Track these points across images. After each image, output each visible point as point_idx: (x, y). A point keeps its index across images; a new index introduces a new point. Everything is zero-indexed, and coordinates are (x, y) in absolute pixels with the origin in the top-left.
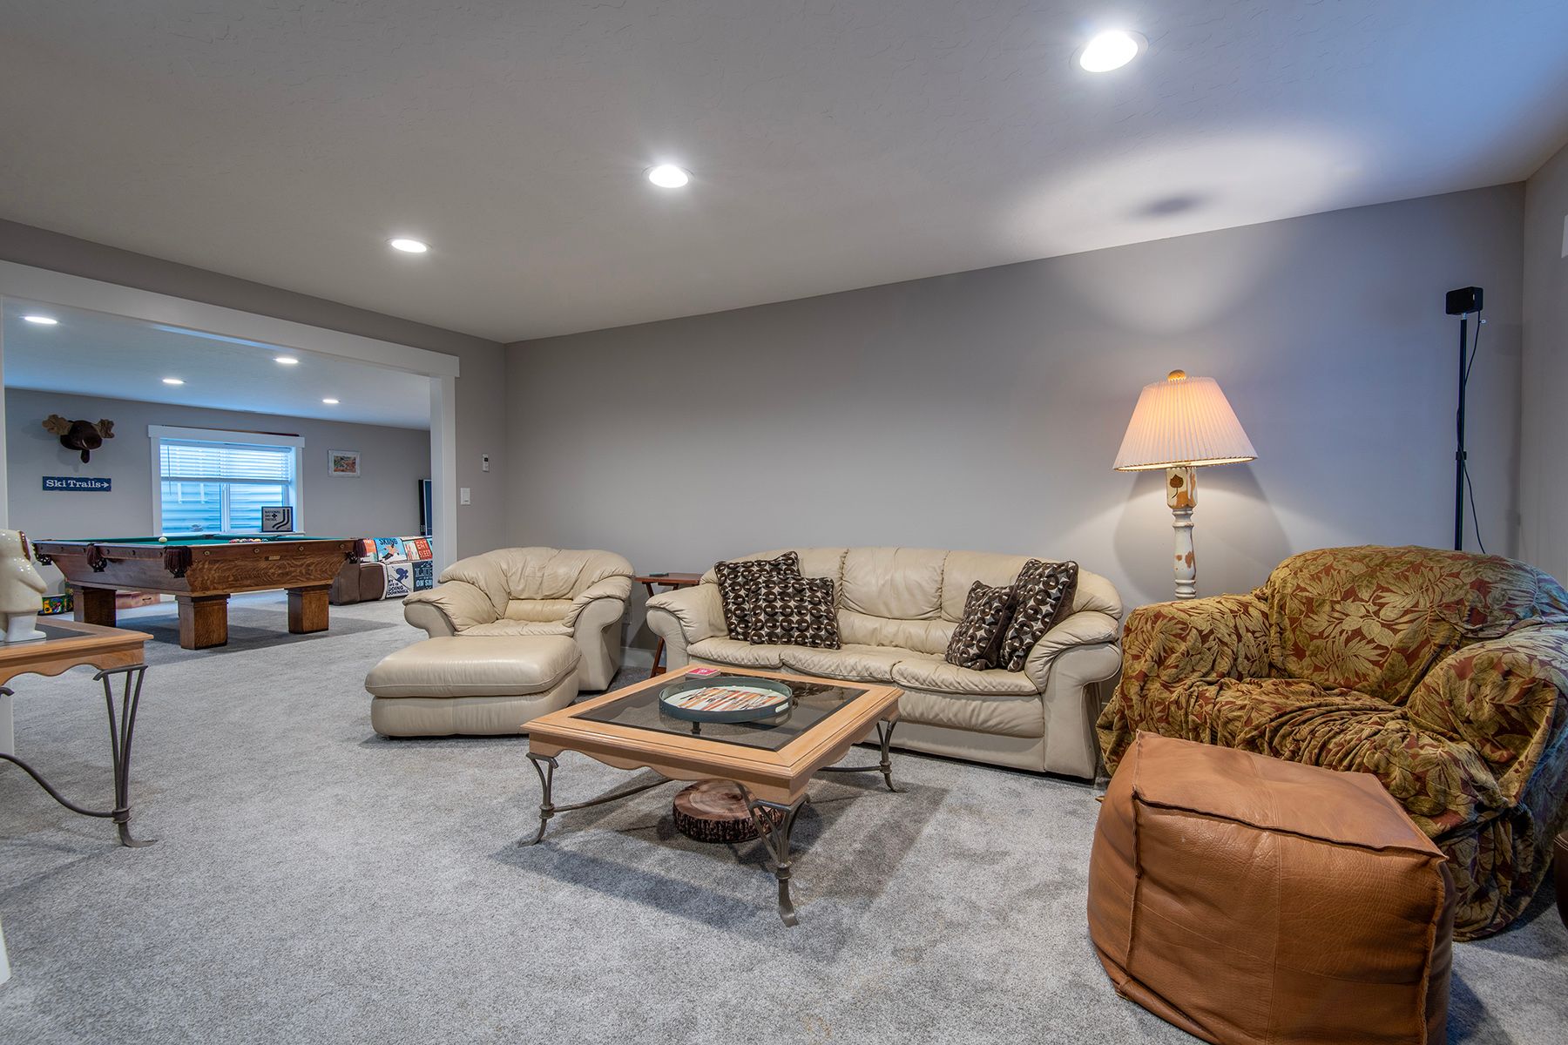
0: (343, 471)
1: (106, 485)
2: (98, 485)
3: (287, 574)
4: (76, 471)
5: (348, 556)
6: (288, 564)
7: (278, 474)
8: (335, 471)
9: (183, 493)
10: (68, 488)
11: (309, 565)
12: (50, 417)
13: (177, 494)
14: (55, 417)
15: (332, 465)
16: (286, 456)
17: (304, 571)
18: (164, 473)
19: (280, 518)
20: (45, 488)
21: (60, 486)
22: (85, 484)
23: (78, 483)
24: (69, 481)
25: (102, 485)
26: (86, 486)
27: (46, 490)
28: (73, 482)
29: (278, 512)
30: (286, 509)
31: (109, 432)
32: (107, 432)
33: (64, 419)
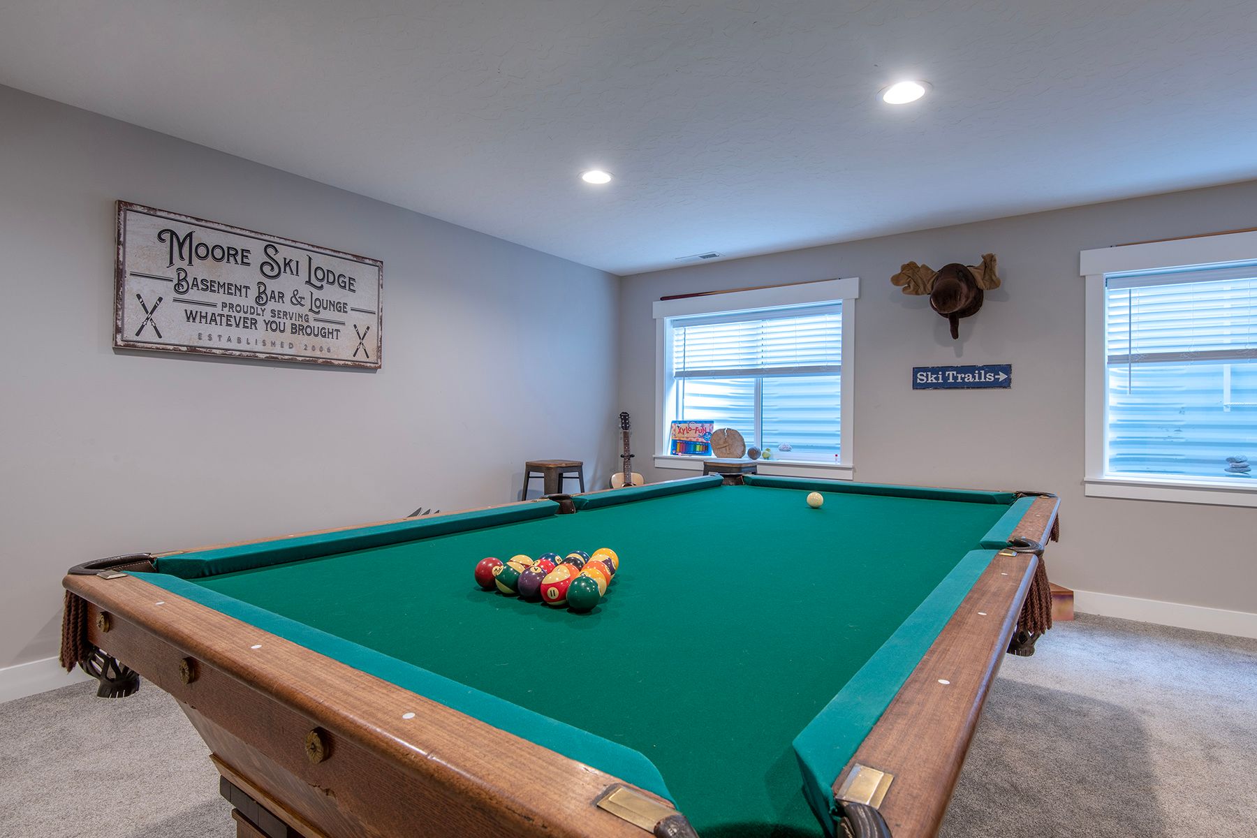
1: (1002, 377)
2: (990, 377)
4: (959, 355)
9: (1235, 391)
10: (946, 386)
12: (904, 267)
13: (1222, 391)
14: (910, 268)
18: (1113, 349)
20: (916, 386)
21: (934, 381)
22: (971, 375)
23: (959, 376)
24: (947, 373)
25: (996, 377)
26: (971, 380)
27: (917, 389)
28: (953, 374)
31: (993, 277)
32: (991, 277)
33: (927, 268)
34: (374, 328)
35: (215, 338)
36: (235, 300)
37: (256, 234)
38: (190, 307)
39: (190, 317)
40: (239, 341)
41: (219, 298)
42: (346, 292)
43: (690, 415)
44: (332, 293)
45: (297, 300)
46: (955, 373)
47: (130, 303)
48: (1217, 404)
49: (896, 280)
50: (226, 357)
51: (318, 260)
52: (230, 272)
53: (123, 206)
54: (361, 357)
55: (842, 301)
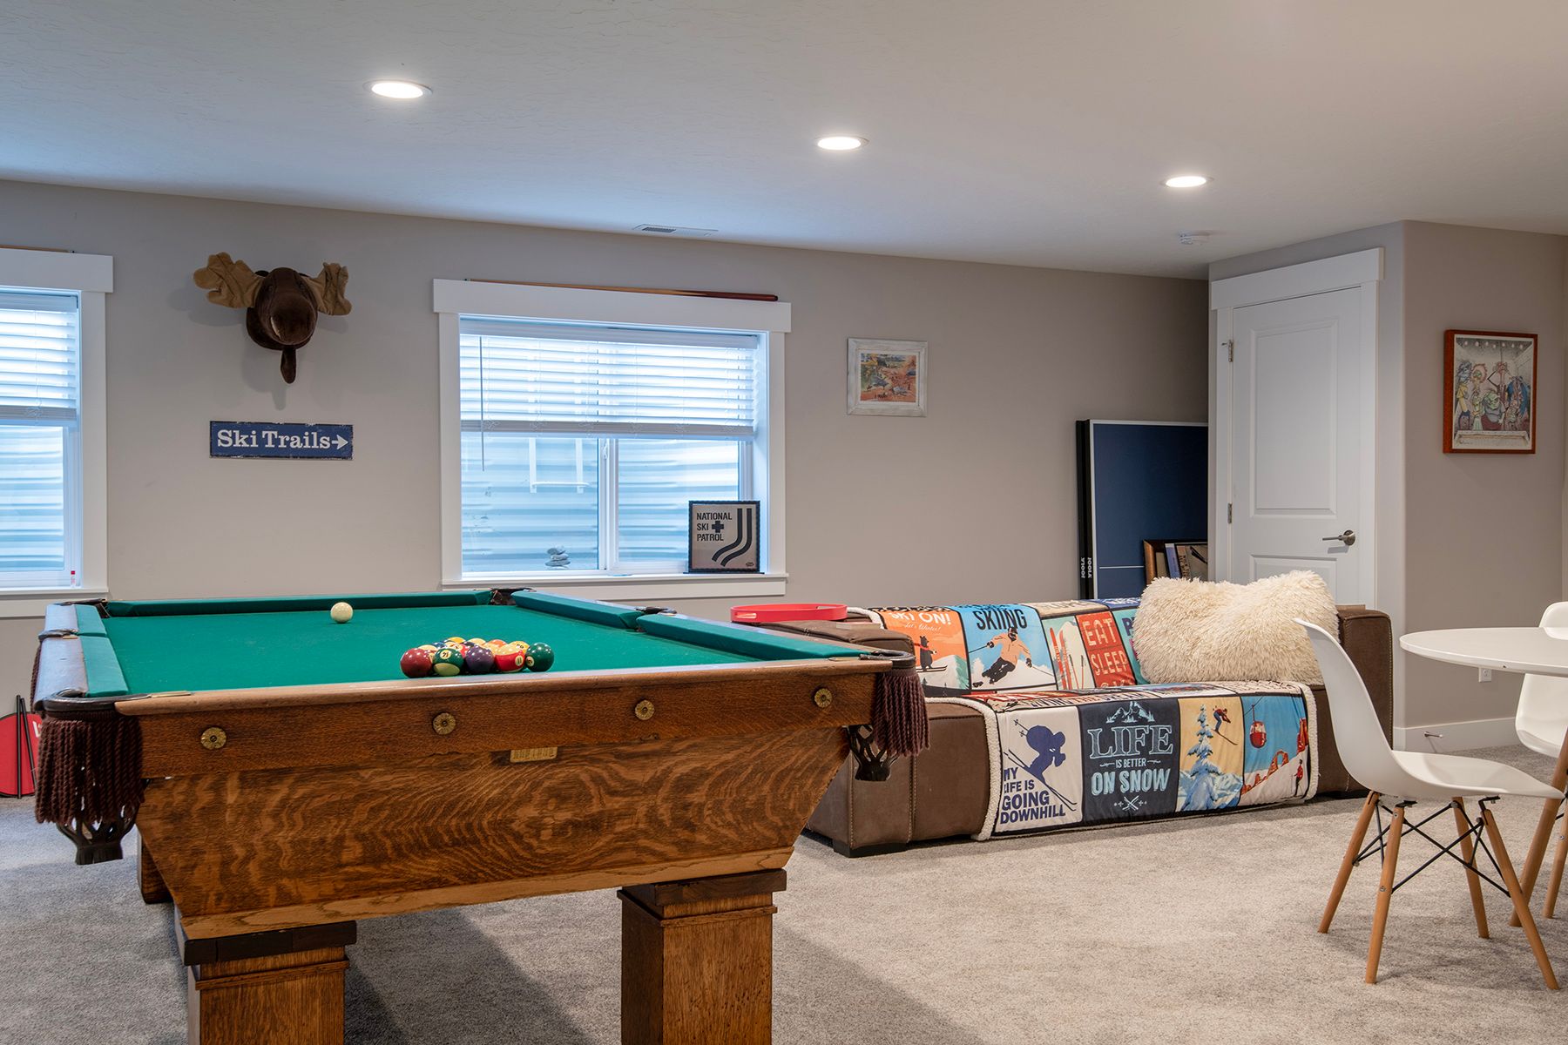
0: (883, 397)
1: (341, 442)
2: (325, 443)
3: (595, 825)
4: (280, 405)
5: (849, 740)
6: (597, 780)
7: (726, 413)
8: (864, 398)
9: (540, 467)
10: (262, 453)
11: (685, 785)
12: (213, 260)
13: (527, 468)
14: (222, 260)
15: (856, 380)
16: (749, 360)
17: (664, 813)
18: (468, 412)
19: (729, 534)
20: (216, 451)
21: (245, 445)
22: (298, 438)
23: (282, 438)
24: (264, 433)
25: (333, 442)
26: (299, 446)
27: (217, 456)
28: (273, 435)
29: (727, 516)
30: (744, 508)
31: (339, 296)
32: (336, 296)
33: (246, 269)
46: (275, 433)
48: (522, 483)
49: (200, 277)
55: (78, 292)
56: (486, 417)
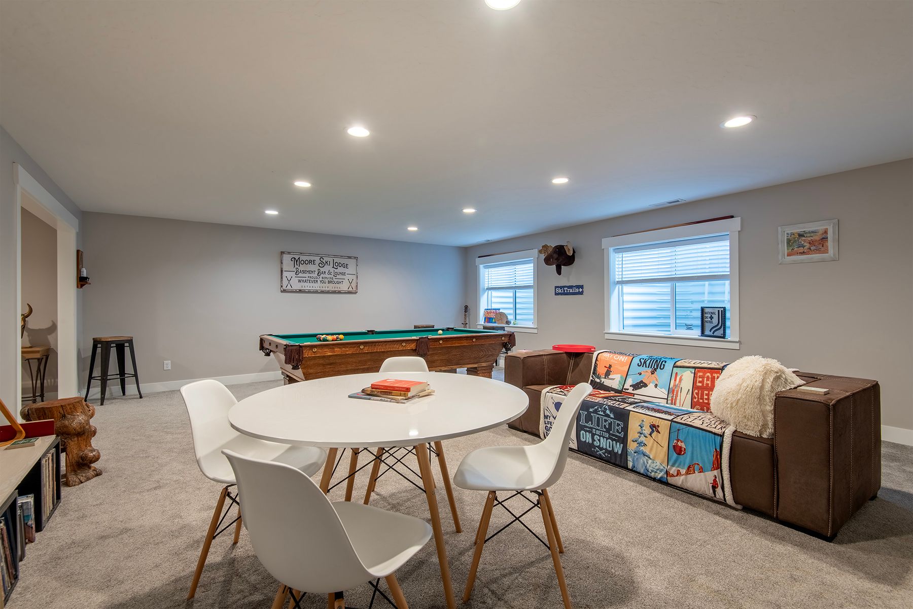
0: (803, 253)
1: (581, 290)
2: (577, 290)
4: (568, 281)
8: (789, 255)
10: (564, 294)
14: (546, 247)
15: (783, 247)
16: (726, 245)
18: (618, 278)
19: (715, 321)
21: (561, 292)
22: (571, 290)
23: (568, 290)
24: (565, 289)
27: (556, 295)
29: (714, 313)
30: (720, 310)
31: (570, 251)
34: (355, 280)
35: (306, 287)
36: (311, 275)
37: (317, 255)
38: (299, 279)
39: (299, 281)
40: (313, 287)
41: (307, 275)
42: (345, 269)
43: (495, 306)
44: (340, 270)
45: (330, 273)
46: (567, 288)
47: (284, 278)
49: (541, 252)
50: (309, 292)
51: (336, 260)
52: (311, 267)
53: (282, 253)
54: (350, 289)
55: (532, 259)
56: (624, 280)
